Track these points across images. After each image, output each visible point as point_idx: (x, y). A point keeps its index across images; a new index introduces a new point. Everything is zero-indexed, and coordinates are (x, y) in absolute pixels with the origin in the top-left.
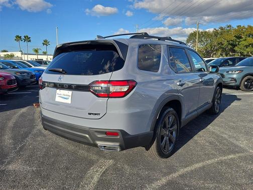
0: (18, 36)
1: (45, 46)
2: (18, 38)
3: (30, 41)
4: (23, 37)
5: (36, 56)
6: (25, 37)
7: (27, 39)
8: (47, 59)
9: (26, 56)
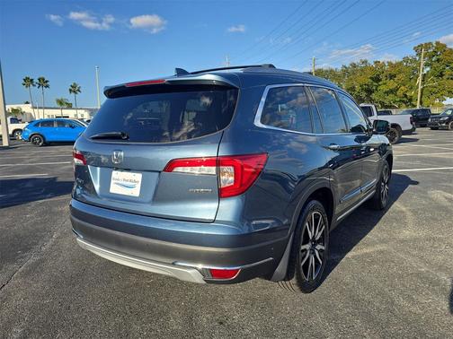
0: (27, 78)
1: (73, 94)
2: (28, 81)
3: (47, 86)
4: (36, 81)
5: (60, 111)
6: (39, 80)
7: (43, 83)
8: (76, 115)
9: (41, 111)
